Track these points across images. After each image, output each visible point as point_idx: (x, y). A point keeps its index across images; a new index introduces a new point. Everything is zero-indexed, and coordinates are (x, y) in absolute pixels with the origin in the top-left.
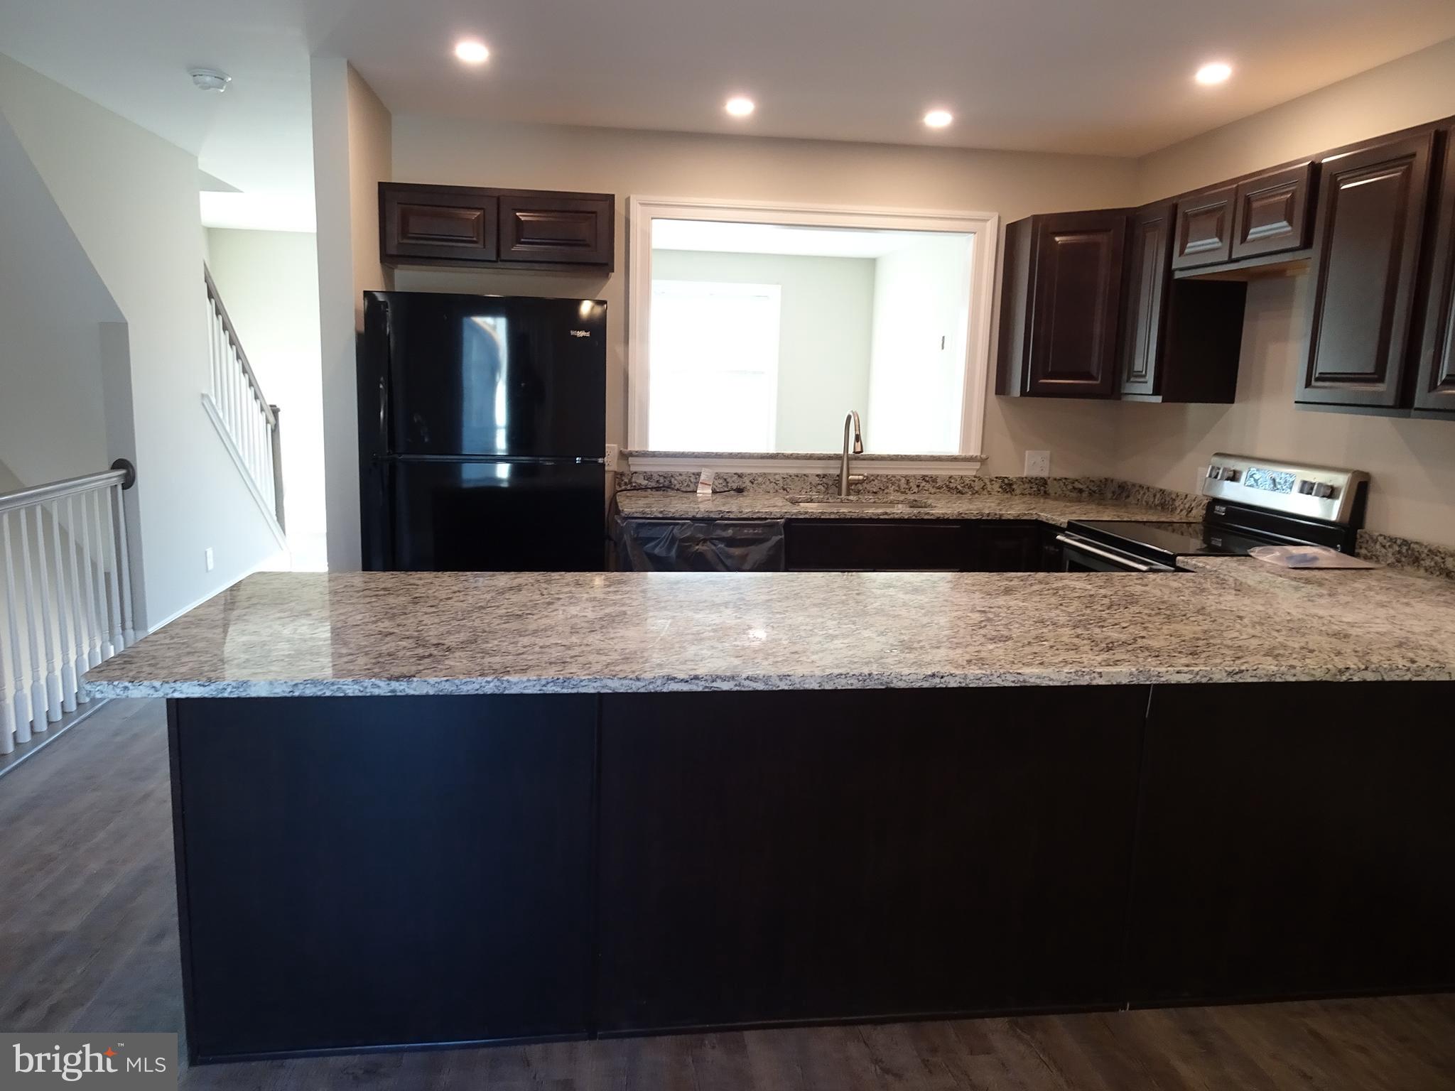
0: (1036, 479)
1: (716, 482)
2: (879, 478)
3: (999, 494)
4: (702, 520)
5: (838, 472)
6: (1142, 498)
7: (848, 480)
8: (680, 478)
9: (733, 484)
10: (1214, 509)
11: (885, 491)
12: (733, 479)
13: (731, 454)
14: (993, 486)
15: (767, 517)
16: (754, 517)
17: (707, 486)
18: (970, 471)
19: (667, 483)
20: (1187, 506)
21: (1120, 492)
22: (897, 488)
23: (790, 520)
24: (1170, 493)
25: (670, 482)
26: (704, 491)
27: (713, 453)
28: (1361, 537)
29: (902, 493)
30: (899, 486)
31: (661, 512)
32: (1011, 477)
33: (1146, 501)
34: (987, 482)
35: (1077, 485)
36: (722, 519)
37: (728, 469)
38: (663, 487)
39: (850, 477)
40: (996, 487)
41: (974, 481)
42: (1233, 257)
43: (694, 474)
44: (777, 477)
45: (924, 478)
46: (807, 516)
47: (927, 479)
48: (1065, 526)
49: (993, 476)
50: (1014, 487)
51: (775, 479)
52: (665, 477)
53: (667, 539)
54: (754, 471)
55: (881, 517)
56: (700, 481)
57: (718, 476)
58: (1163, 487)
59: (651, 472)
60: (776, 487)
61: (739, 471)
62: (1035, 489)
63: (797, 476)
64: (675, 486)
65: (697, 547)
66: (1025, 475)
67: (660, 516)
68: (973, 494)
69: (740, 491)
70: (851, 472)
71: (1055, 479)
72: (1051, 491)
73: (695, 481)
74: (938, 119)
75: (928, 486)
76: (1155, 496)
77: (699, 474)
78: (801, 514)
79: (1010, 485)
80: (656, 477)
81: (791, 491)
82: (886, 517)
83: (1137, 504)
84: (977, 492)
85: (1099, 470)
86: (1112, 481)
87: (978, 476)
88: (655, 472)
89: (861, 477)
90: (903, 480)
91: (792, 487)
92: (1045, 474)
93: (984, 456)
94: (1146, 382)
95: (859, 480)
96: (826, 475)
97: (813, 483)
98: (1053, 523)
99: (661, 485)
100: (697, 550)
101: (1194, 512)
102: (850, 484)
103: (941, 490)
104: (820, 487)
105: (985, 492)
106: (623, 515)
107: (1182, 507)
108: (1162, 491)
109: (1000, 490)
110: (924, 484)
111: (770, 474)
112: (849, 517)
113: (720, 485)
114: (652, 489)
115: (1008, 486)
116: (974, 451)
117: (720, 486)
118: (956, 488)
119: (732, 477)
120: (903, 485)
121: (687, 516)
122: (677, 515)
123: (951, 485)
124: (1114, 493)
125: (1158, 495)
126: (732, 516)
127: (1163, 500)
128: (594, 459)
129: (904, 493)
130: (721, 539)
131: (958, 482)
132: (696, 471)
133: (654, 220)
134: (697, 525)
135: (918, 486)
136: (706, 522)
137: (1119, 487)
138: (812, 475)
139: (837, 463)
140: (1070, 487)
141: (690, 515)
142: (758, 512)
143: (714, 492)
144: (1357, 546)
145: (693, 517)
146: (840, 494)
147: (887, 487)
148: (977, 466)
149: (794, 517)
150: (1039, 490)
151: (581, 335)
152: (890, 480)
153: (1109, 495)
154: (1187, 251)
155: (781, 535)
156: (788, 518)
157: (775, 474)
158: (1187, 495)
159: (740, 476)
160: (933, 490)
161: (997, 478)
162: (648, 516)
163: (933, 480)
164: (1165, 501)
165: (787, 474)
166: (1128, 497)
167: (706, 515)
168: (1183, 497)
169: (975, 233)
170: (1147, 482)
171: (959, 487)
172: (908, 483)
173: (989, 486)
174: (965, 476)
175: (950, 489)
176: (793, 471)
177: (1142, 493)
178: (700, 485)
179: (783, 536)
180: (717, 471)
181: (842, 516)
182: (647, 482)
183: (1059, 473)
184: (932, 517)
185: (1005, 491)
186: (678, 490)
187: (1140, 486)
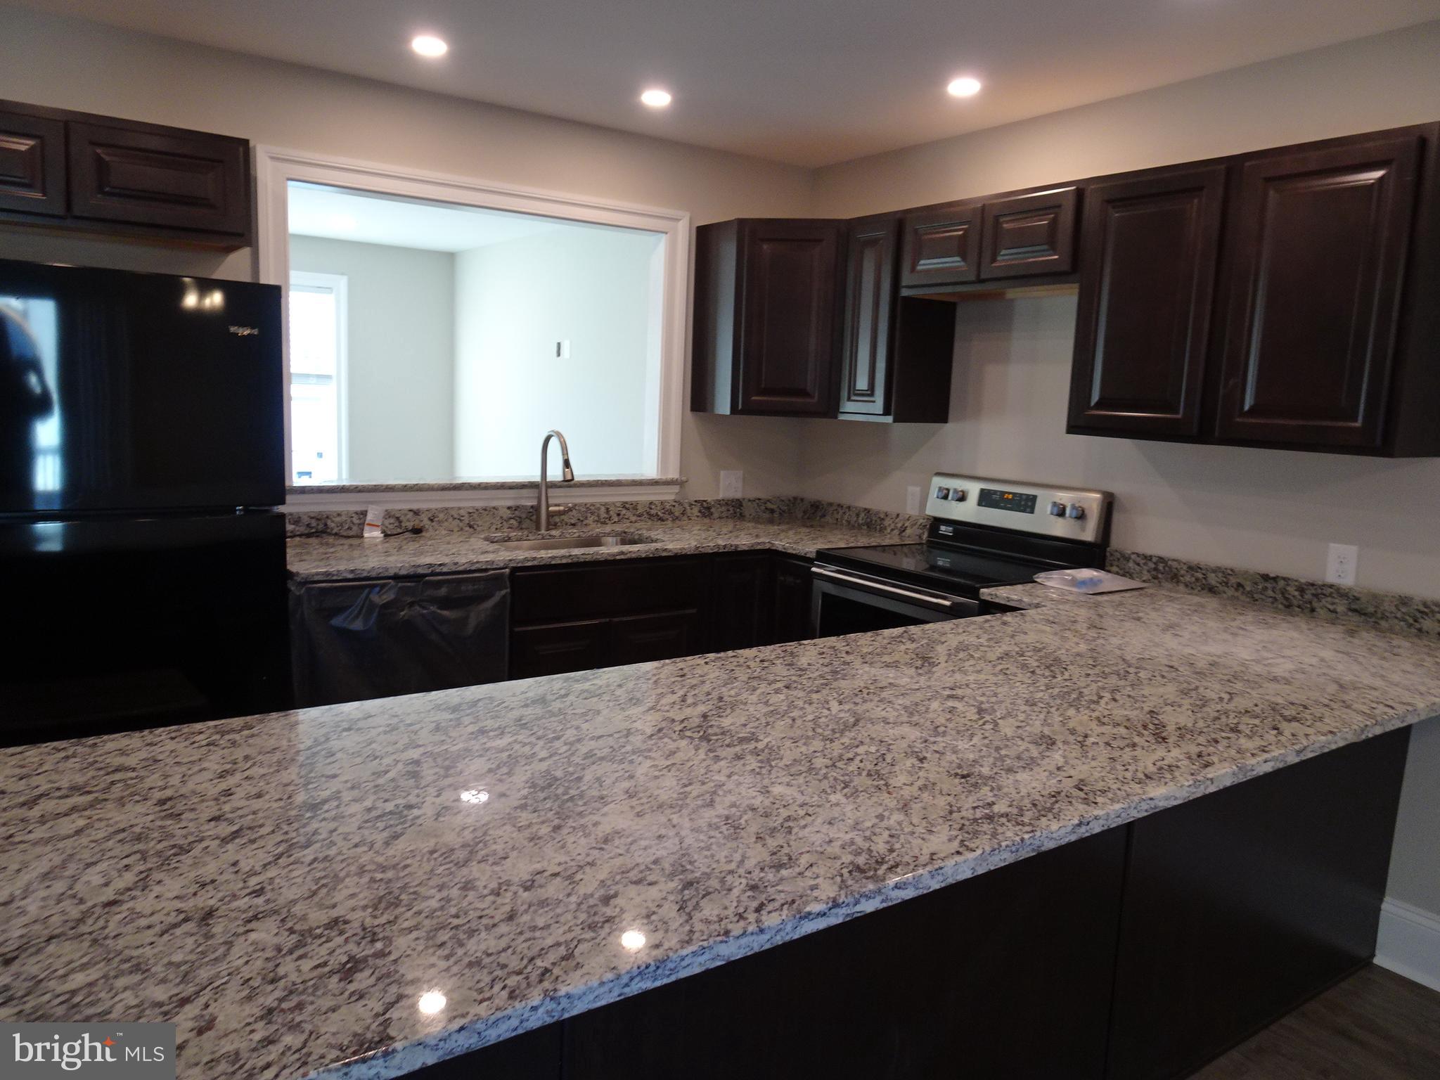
0: (733, 501)
1: (387, 522)
2: (577, 508)
3: (699, 519)
4: (407, 578)
5: (534, 503)
6: (842, 518)
7: (548, 512)
8: (338, 519)
9: (408, 524)
10: (938, 529)
11: (584, 523)
12: (408, 516)
13: (406, 486)
14: (693, 511)
15: (489, 567)
16: (473, 568)
17: (375, 528)
18: (668, 495)
19: (321, 527)
20: (899, 525)
21: (813, 511)
22: (596, 518)
23: (514, 570)
24: (877, 513)
25: (326, 525)
26: (373, 534)
27: (382, 486)
28: (1112, 555)
29: (602, 523)
30: (598, 516)
31: (352, 571)
32: (709, 499)
33: (847, 521)
34: (687, 506)
35: (769, 505)
36: (433, 574)
37: (402, 504)
38: (316, 532)
39: (550, 509)
40: (696, 511)
41: (674, 506)
42: (983, 276)
43: (356, 513)
44: (462, 512)
45: (624, 505)
46: (535, 563)
47: (627, 506)
48: (813, 555)
49: (692, 499)
50: (713, 510)
51: (459, 514)
52: (318, 519)
53: (362, 607)
54: (433, 506)
55: (618, 557)
56: (367, 522)
57: (388, 514)
58: (867, 507)
59: (298, 513)
60: (461, 524)
61: (415, 507)
62: (732, 512)
63: (485, 510)
64: (332, 529)
65: (402, 613)
66: (720, 497)
67: (350, 576)
68: (674, 520)
69: (417, 531)
70: (551, 501)
71: (749, 500)
72: (747, 513)
73: (358, 522)
74: (656, 98)
75: (629, 514)
76: (858, 515)
77: (364, 513)
78: (529, 561)
79: (709, 508)
80: (306, 520)
81: (478, 529)
82: (623, 557)
83: (836, 524)
84: (677, 518)
85: (788, 489)
86: (802, 500)
87: (677, 500)
88: (305, 513)
89: (562, 508)
90: (603, 509)
91: (480, 523)
92: (739, 495)
93: (684, 479)
94: (874, 402)
95: (559, 511)
96: (518, 507)
97: (505, 517)
98: (794, 552)
99: (313, 530)
100: (404, 616)
101: (908, 531)
102: (550, 515)
103: (642, 518)
104: (512, 521)
105: (685, 518)
106: (298, 579)
107: (892, 526)
108: (867, 511)
109: (699, 514)
110: (624, 512)
111: (452, 508)
112: (582, 560)
113: (391, 525)
114: (300, 536)
115: (706, 510)
116: (673, 474)
117: (391, 527)
118: (657, 515)
119: (406, 515)
120: (603, 515)
121: (386, 574)
122: (374, 574)
123: (653, 512)
124: (805, 512)
125: (862, 515)
126: (445, 570)
127: (869, 520)
128: (266, 508)
129: (604, 523)
130: (433, 600)
131: (658, 508)
132: (362, 508)
133: (290, 183)
134: (400, 584)
135: (619, 515)
136: (415, 579)
137: (812, 506)
138: (503, 507)
139: (533, 493)
140: (763, 508)
141: (391, 573)
142: (477, 562)
143: (386, 536)
144: (1107, 564)
145: (395, 574)
146: (538, 528)
147: (586, 518)
148: (676, 489)
149: (519, 565)
150: (735, 513)
151: (245, 333)
152: (590, 509)
153: (800, 515)
154: (919, 268)
155: (506, 588)
156: (513, 567)
157: (460, 508)
158: (898, 515)
159: (416, 513)
160: (633, 519)
161: (696, 501)
162: (335, 578)
163: (634, 506)
164: (871, 521)
165: (473, 507)
166: (824, 516)
167: (412, 571)
168: (894, 516)
169: (666, 233)
170: (846, 501)
171: (659, 513)
172: (608, 511)
173: (688, 510)
174: (666, 501)
175: (650, 516)
176: (480, 504)
177: (841, 512)
178: (366, 528)
179: (508, 590)
180: (390, 507)
181: (575, 560)
182: (293, 526)
183: (752, 494)
184: (670, 554)
185: (704, 516)
186: (336, 534)
187: (839, 505)
